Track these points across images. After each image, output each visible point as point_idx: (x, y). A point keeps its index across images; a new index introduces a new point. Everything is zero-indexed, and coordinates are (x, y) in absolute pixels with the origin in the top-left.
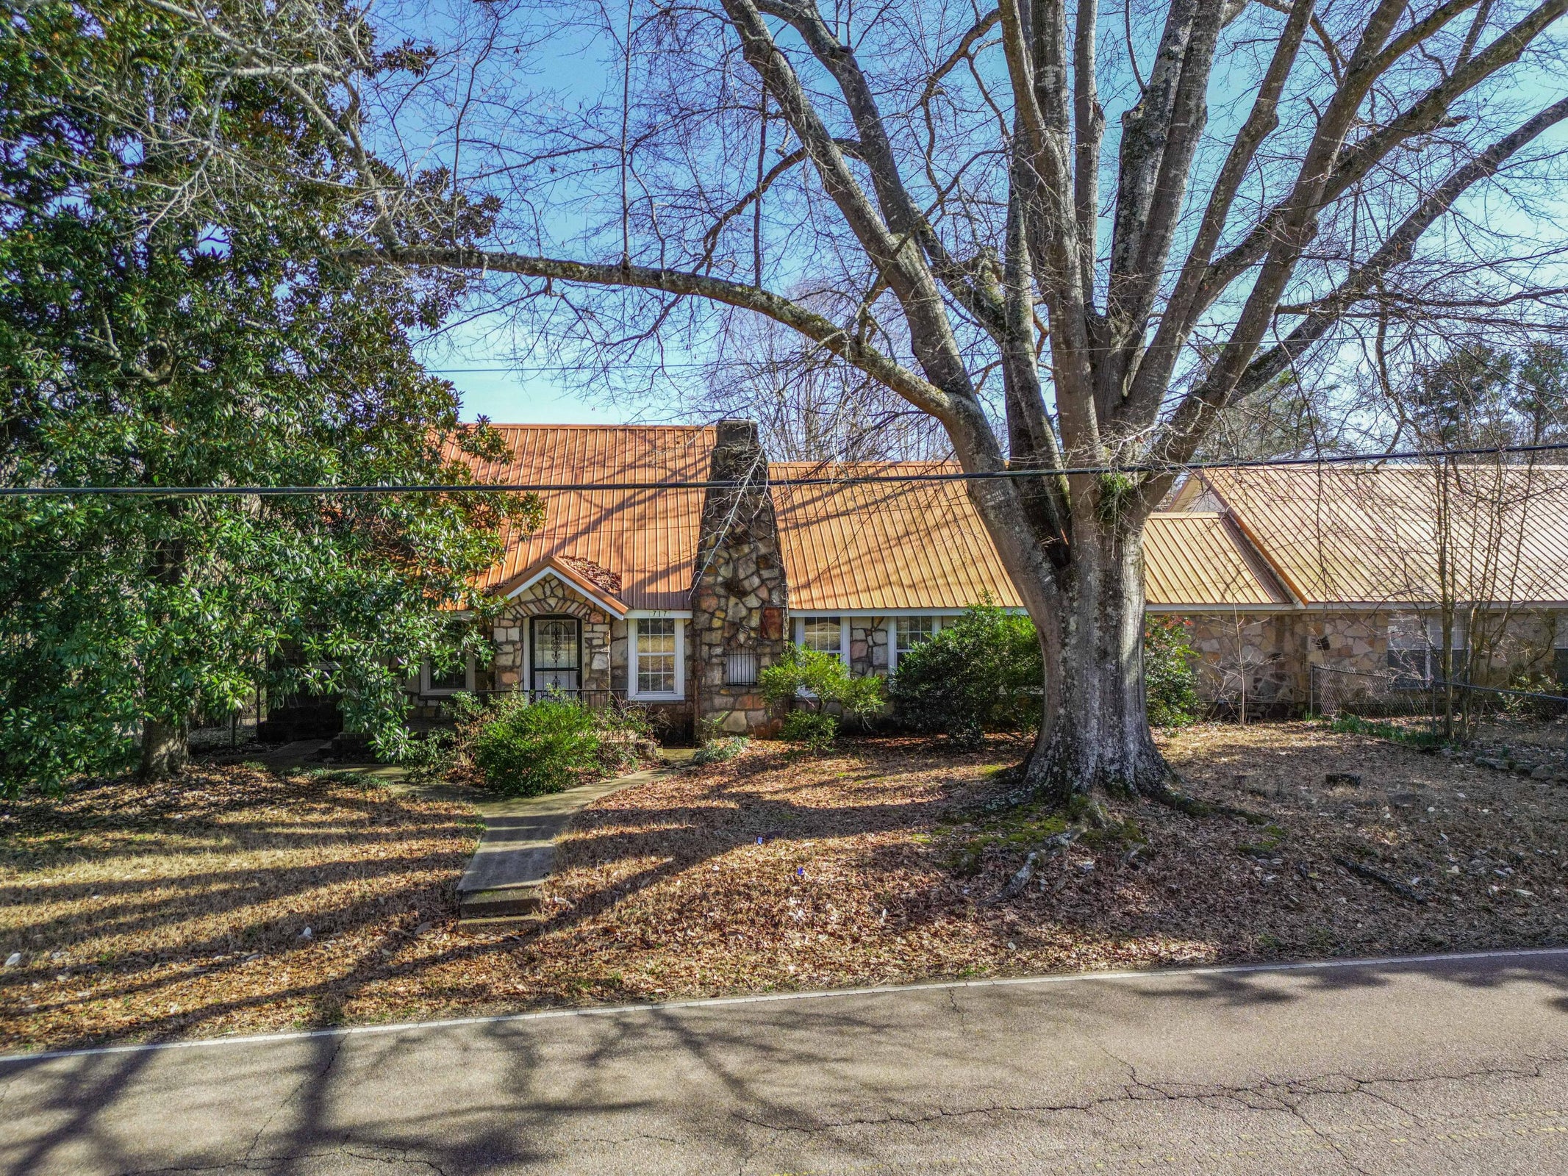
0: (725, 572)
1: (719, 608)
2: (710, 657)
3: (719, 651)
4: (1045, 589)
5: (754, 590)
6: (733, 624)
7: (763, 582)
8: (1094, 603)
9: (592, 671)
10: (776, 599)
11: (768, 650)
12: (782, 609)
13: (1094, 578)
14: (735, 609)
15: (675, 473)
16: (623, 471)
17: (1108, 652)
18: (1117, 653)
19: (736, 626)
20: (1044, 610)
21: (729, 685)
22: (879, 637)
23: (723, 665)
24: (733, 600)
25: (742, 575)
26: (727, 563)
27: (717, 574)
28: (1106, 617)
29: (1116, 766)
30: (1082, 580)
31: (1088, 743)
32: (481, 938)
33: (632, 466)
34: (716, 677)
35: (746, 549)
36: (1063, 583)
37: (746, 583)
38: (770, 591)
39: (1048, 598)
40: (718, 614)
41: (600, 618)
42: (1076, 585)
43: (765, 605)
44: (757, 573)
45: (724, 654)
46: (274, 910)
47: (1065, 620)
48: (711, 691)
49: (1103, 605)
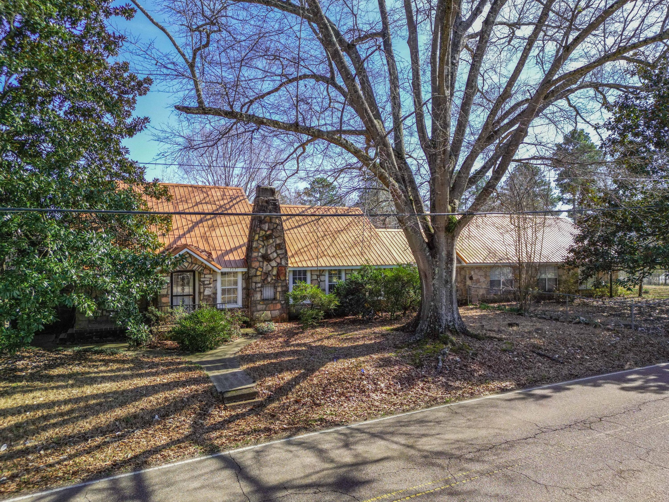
0: (262, 251)
1: (260, 267)
2: (256, 288)
3: (259, 285)
4: (427, 257)
5: (274, 259)
6: (266, 273)
7: (278, 255)
8: (444, 263)
9: (204, 296)
10: (283, 263)
11: (280, 284)
12: (286, 266)
13: (444, 254)
14: (267, 267)
15: (221, 207)
16: (197, 204)
17: (447, 282)
18: (451, 282)
19: (267, 274)
20: (427, 266)
21: (263, 300)
22: (322, 278)
23: (261, 291)
24: (265, 263)
25: (269, 252)
26: (263, 247)
27: (259, 252)
28: (448, 268)
29: (452, 323)
30: (440, 254)
31: (442, 315)
32: (239, 411)
33: (201, 203)
34: (258, 296)
35: (271, 241)
36: (433, 256)
37: (271, 256)
38: (281, 259)
39: (428, 261)
40: (259, 269)
41: (208, 272)
42: (438, 256)
43: (279, 265)
44: (276, 251)
45: (262, 287)
46: (131, 409)
47: (434, 269)
48: (256, 303)
49: (447, 263)
